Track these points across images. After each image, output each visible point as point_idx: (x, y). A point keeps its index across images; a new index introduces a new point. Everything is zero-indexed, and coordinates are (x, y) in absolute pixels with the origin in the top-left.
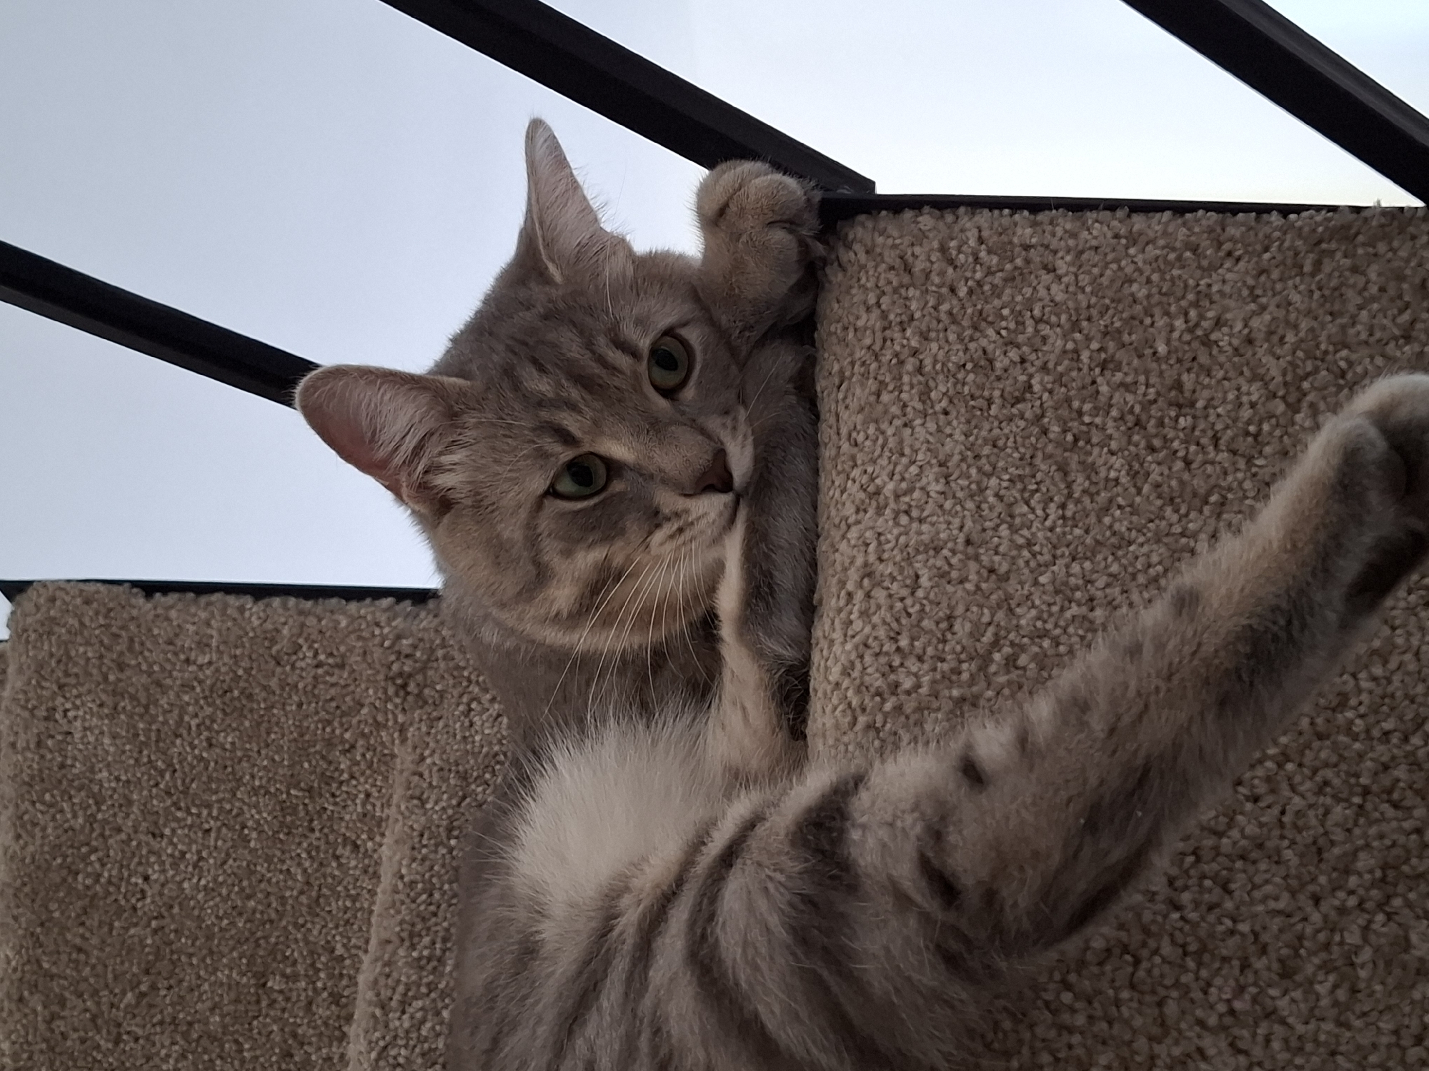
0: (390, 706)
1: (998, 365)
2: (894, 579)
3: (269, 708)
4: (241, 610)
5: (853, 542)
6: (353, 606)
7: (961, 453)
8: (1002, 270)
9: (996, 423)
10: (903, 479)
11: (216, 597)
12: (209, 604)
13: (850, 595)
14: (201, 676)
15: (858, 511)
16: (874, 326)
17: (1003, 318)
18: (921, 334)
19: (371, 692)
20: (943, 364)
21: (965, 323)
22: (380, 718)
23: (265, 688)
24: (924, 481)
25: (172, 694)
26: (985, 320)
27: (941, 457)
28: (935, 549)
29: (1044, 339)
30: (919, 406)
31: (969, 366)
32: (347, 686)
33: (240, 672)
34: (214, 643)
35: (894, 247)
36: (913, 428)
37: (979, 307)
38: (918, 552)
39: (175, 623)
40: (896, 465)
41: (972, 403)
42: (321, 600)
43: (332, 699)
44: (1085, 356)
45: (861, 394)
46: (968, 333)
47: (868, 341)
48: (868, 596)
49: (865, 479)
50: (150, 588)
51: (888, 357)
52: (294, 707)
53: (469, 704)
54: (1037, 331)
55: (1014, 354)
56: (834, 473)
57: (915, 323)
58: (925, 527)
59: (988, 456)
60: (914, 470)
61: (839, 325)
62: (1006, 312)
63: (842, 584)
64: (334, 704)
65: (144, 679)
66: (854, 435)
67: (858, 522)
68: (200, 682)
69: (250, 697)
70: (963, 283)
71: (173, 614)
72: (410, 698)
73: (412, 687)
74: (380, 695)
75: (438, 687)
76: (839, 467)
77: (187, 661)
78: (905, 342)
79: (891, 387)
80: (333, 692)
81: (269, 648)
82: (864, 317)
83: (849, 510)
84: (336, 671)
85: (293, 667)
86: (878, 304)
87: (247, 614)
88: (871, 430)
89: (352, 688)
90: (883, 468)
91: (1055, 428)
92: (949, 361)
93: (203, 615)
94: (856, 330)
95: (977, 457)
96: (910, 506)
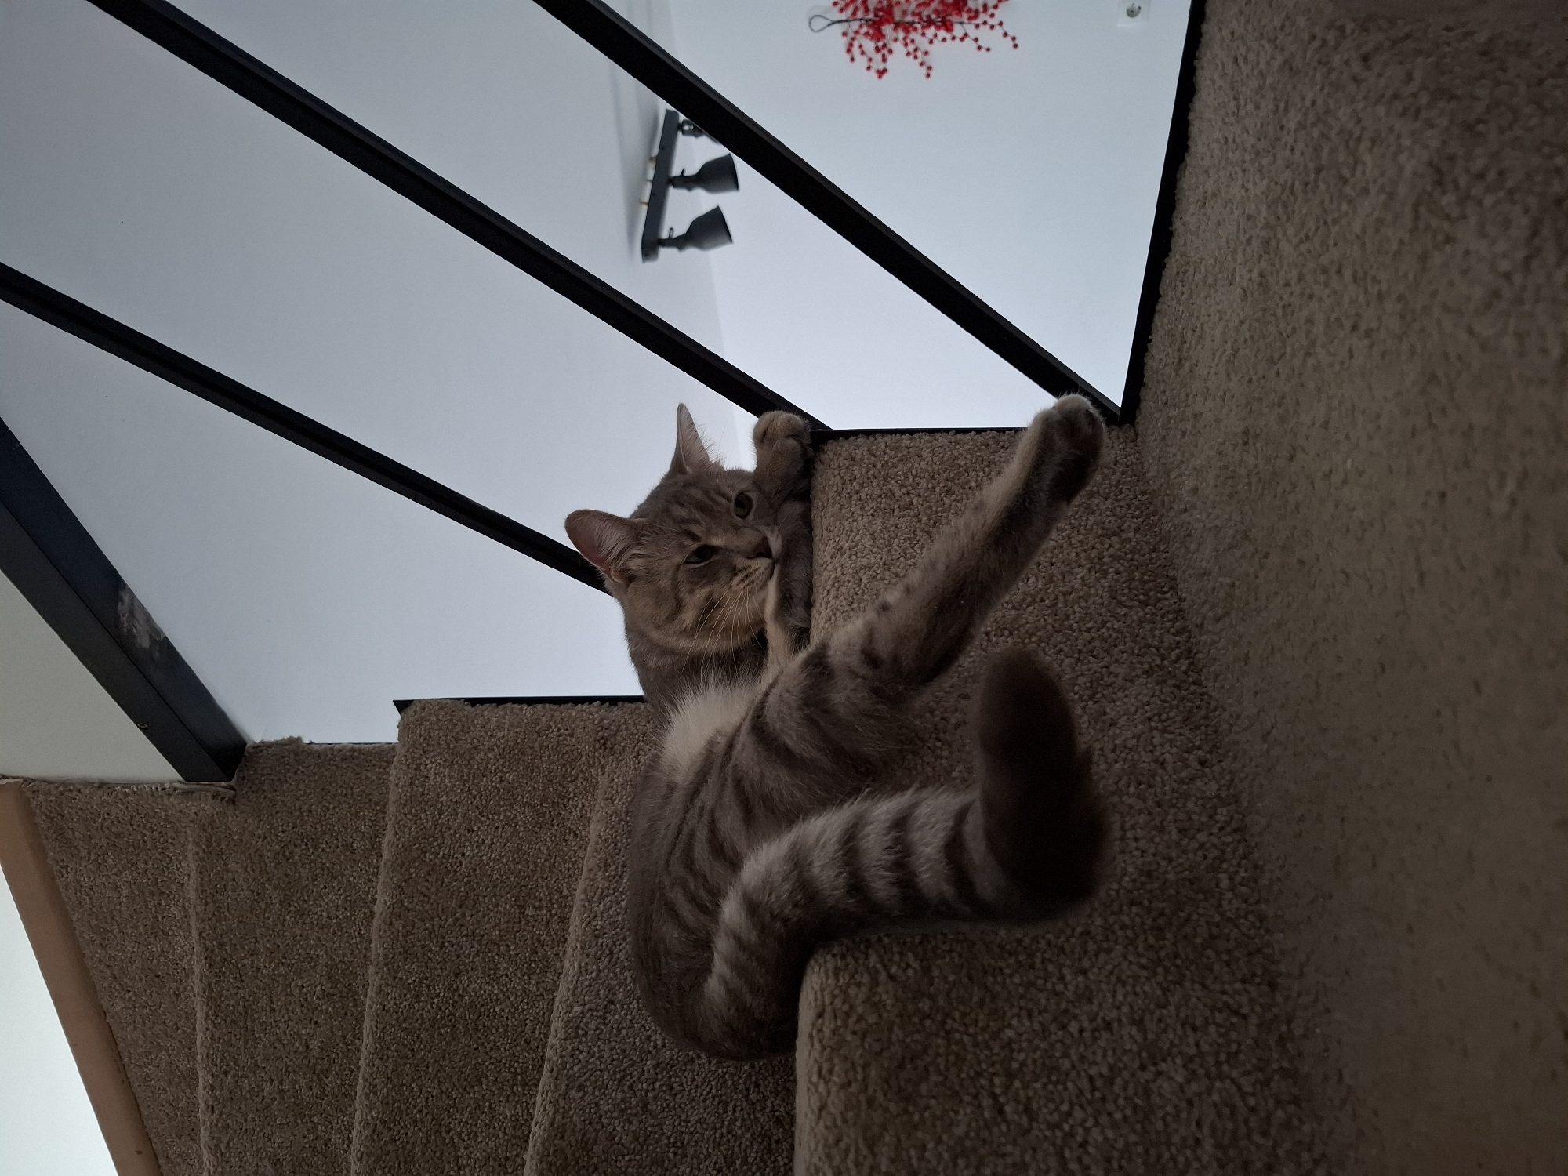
0: (597, 755)
1: (897, 495)
2: (849, 581)
5: (830, 570)
7: (880, 530)
8: (897, 457)
9: (897, 518)
10: (853, 542)
11: (508, 705)
12: (504, 708)
13: (829, 591)
14: (498, 743)
15: (832, 558)
16: (838, 483)
17: (898, 476)
18: (860, 484)
19: (587, 748)
20: (871, 496)
21: (881, 478)
22: (591, 762)
23: (531, 748)
24: (863, 541)
25: (482, 754)
26: (890, 477)
27: (871, 531)
29: (918, 484)
30: (859, 512)
31: (883, 496)
32: (574, 745)
33: (519, 741)
34: (506, 726)
35: (847, 451)
36: (857, 522)
37: (887, 471)
38: (861, 569)
39: (487, 718)
40: (850, 536)
41: (885, 511)
42: (562, 705)
44: (938, 489)
45: (832, 511)
46: (882, 482)
47: (835, 489)
48: (837, 590)
49: (835, 544)
50: (473, 701)
51: (845, 495)
52: (546, 758)
54: (914, 481)
55: (904, 490)
56: (820, 545)
57: (857, 480)
58: (864, 559)
59: (893, 531)
60: (858, 537)
62: (900, 473)
63: (825, 588)
64: (567, 756)
66: (829, 527)
67: (831, 561)
69: (523, 753)
70: (879, 462)
71: (486, 713)
72: (606, 751)
73: (608, 745)
76: (823, 542)
77: (492, 736)
78: (852, 487)
79: (846, 507)
81: (535, 728)
82: (833, 479)
83: (828, 558)
84: (569, 738)
85: (547, 736)
86: (840, 474)
87: (524, 712)
88: (838, 523)
90: (843, 539)
91: (925, 519)
92: (873, 494)
95: (888, 531)
96: (857, 552)
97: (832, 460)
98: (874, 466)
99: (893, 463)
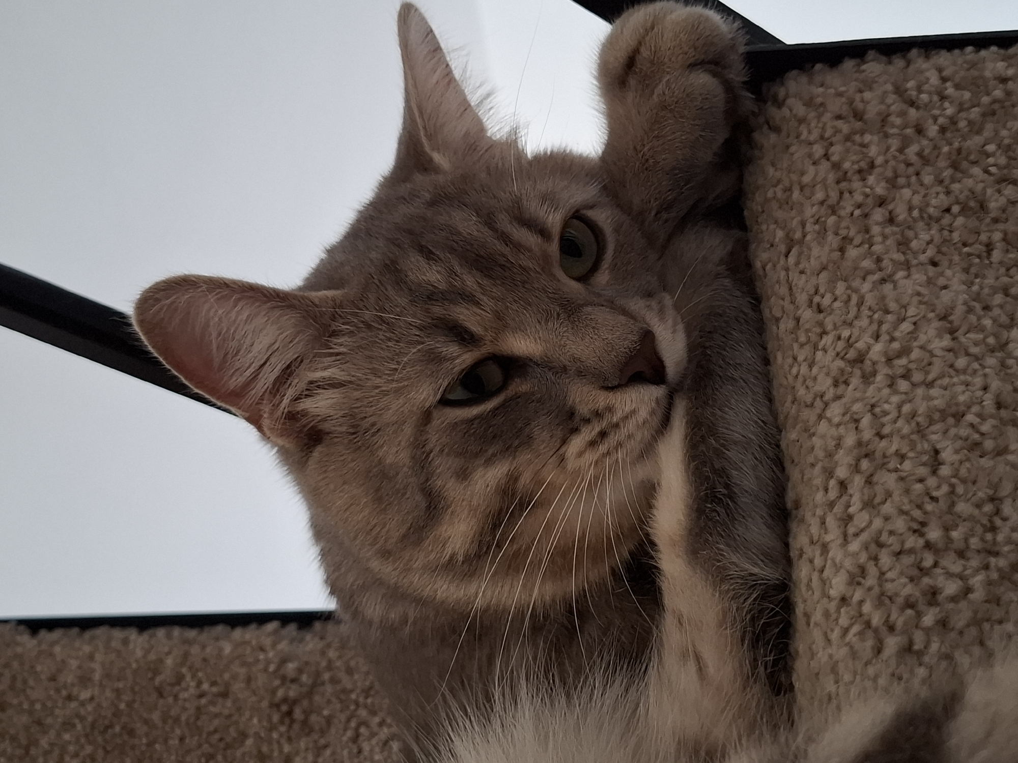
0: (275, 735)
1: (992, 205)
2: (902, 457)
3: (150, 744)
4: (125, 642)
5: (836, 420)
6: (238, 633)
7: (965, 303)
8: (978, 105)
9: (1003, 270)
10: (893, 339)
11: (101, 631)
12: (93, 638)
13: (843, 485)
14: (82, 712)
15: (836, 384)
16: (824, 180)
17: (988, 155)
18: (888, 181)
19: (255, 721)
20: (921, 210)
21: (942, 163)
22: (265, 749)
23: (146, 722)
24: (923, 338)
25: (52, 733)
26: (966, 159)
27: (940, 310)
28: (954, 416)
31: (956, 209)
32: (230, 716)
33: (122, 706)
34: (97, 676)
35: (840, 95)
36: (895, 283)
37: (956, 145)
38: (932, 422)
39: (58, 659)
40: (880, 323)
41: (966, 249)
42: (206, 629)
43: (216, 731)
45: (818, 253)
46: (947, 173)
47: (819, 195)
48: (869, 482)
49: (841, 345)
50: (35, 626)
51: (849, 209)
52: (177, 742)
53: (357, 729)
56: (796, 346)
57: (877, 171)
58: (934, 392)
59: (1001, 306)
60: (906, 327)
61: (779, 189)
62: (991, 148)
63: (829, 473)
64: (217, 736)
65: (25, 719)
66: (817, 299)
67: (838, 398)
68: (82, 719)
69: (131, 733)
70: (930, 121)
71: (57, 649)
72: (296, 726)
73: (298, 714)
74: (265, 724)
75: (326, 713)
76: (803, 339)
77: (69, 698)
78: (868, 190)
79: (857, 241)
80: (216, 722)
81: (152, 679)
82: (811, 170)
83: (824, 384)
84: (220, 700)
85: (176, 697)
86: (826, 156)
87: (131, 646)
88: (840, 288)
89: (235, 718)
90: (863, 330)
92: (928, 205)
93: (87, 649)
94: (802, 189)
95: (986, 308)
96: (909, 370)
97: (801, 121)
98: (920, 131)
99: (971, 123)
